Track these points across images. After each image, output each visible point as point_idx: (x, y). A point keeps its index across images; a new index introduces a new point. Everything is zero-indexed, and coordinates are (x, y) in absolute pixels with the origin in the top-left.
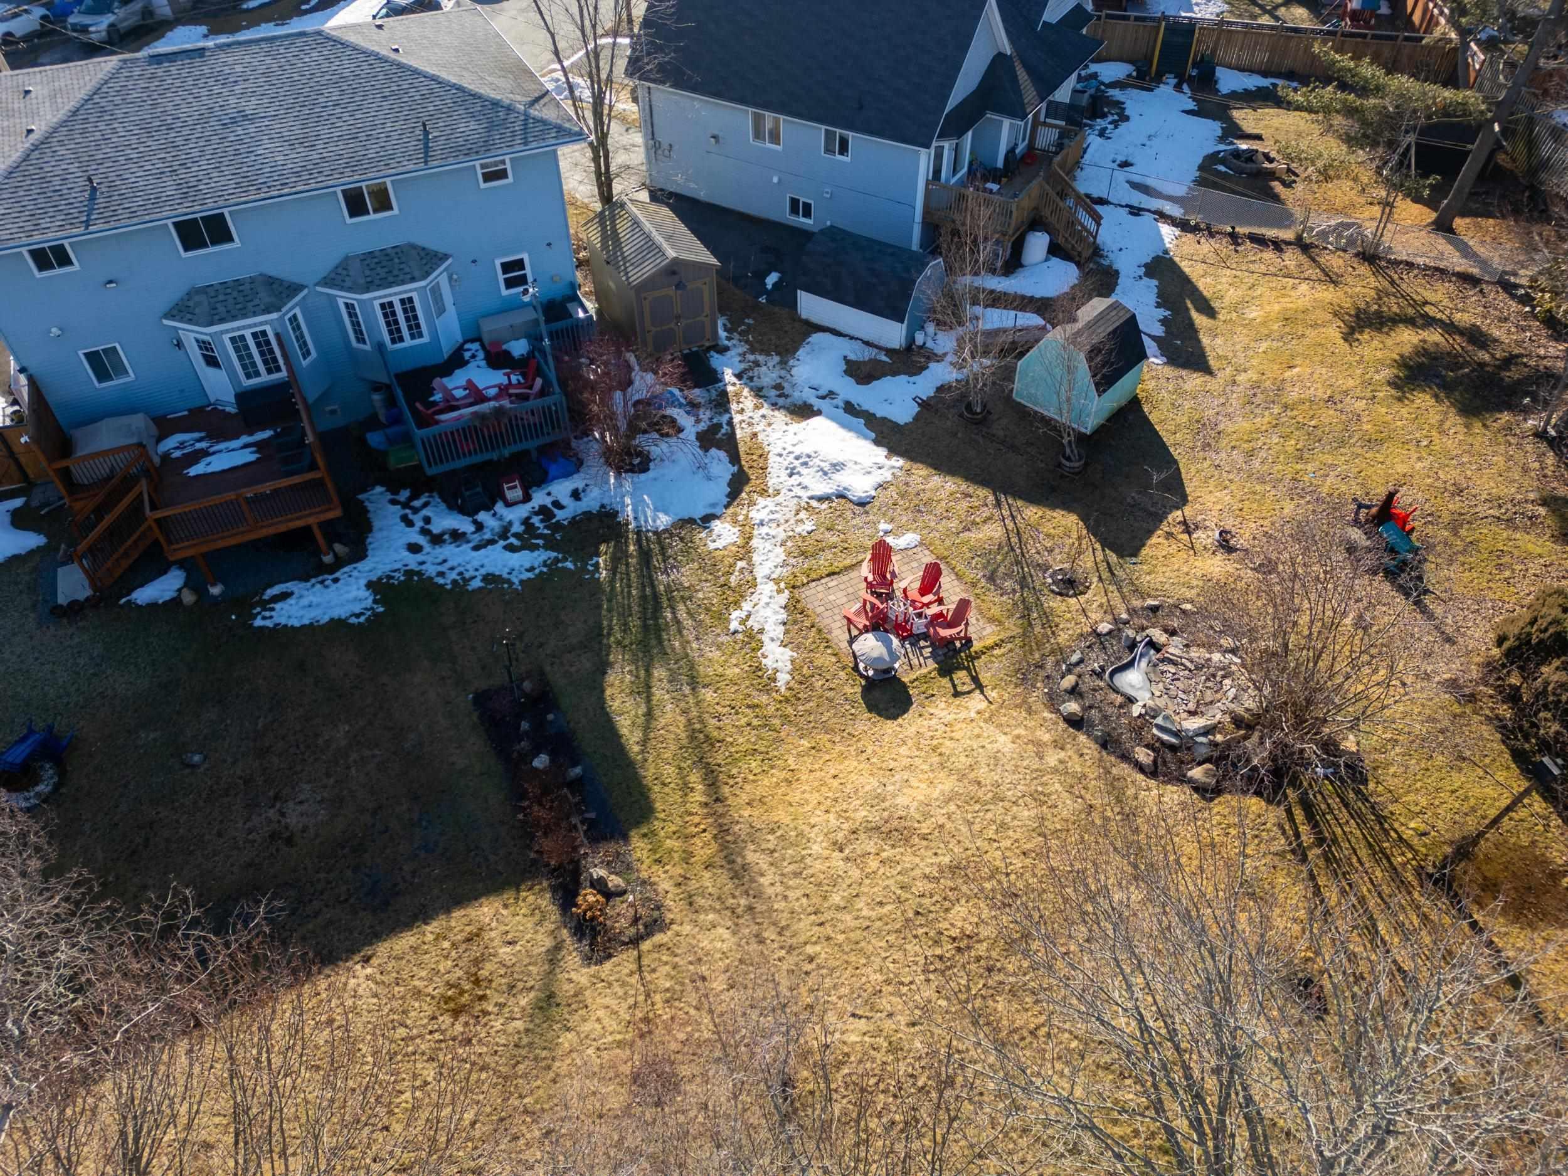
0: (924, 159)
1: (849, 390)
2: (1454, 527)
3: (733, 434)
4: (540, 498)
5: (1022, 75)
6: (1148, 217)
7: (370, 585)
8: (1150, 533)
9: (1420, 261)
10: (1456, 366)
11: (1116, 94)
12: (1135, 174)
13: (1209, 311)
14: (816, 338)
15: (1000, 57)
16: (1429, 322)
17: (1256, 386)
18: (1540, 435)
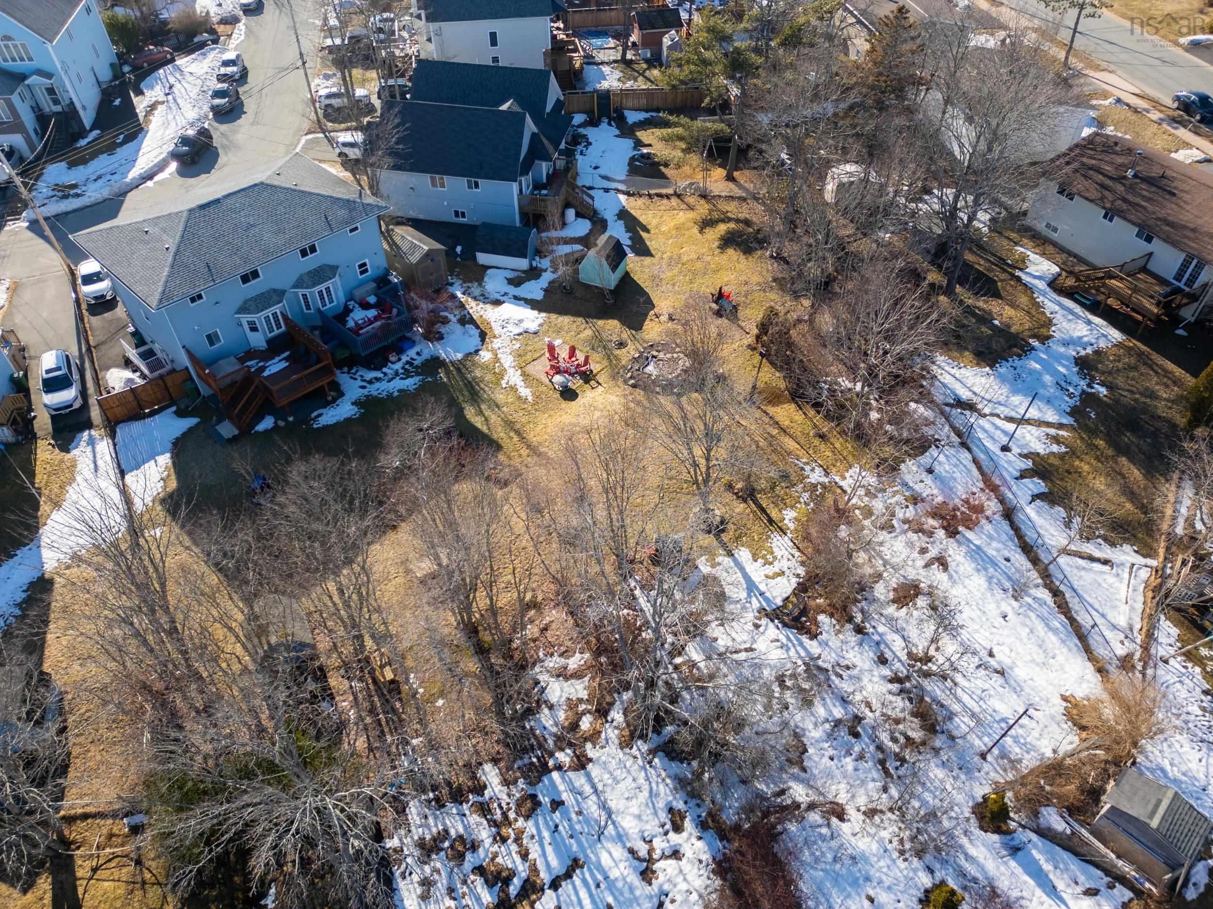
0: (515, 186)
1: (512, 290)
2: (746, 296)
3: (472, 318)
4: (404, 358)
5: (546, 142)
6: (613, 192)
7: (353, 404)
8: (644, 321)
9: (723, 194)
10: (741, 236)
11: (582, 131)
12: (601, 171)
13: (647, 231)
14: (489, 271)
15: (533, 134)
16: (730, 220)
17: (671, 258)
18: (772, 257)
